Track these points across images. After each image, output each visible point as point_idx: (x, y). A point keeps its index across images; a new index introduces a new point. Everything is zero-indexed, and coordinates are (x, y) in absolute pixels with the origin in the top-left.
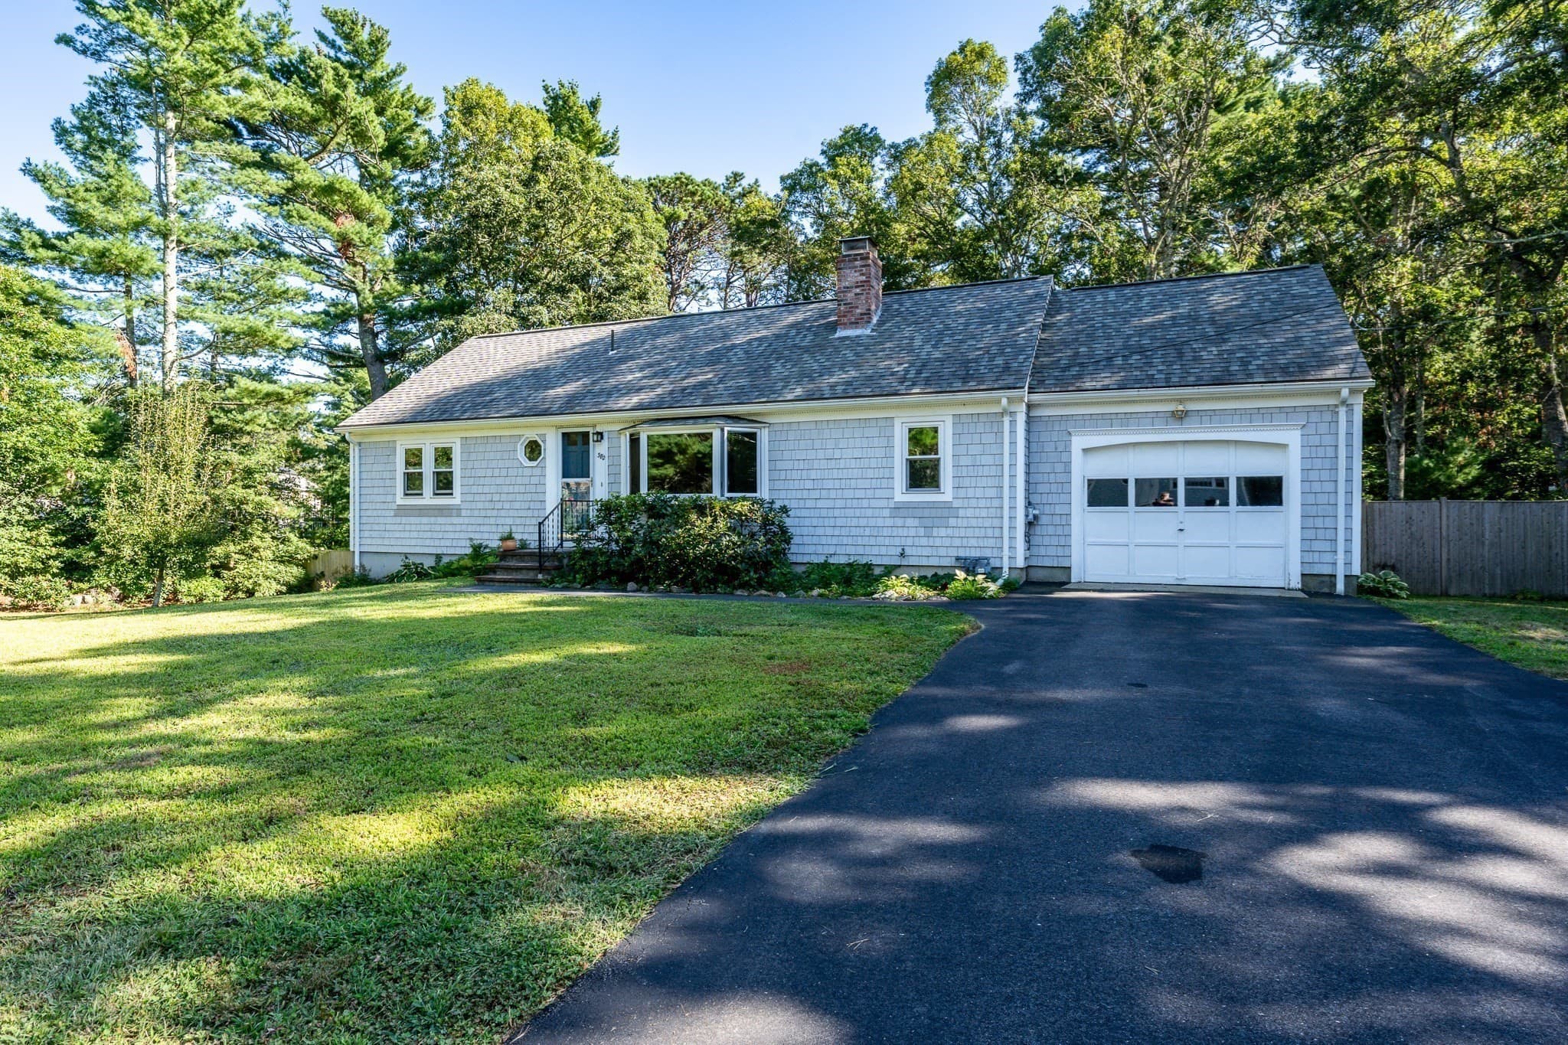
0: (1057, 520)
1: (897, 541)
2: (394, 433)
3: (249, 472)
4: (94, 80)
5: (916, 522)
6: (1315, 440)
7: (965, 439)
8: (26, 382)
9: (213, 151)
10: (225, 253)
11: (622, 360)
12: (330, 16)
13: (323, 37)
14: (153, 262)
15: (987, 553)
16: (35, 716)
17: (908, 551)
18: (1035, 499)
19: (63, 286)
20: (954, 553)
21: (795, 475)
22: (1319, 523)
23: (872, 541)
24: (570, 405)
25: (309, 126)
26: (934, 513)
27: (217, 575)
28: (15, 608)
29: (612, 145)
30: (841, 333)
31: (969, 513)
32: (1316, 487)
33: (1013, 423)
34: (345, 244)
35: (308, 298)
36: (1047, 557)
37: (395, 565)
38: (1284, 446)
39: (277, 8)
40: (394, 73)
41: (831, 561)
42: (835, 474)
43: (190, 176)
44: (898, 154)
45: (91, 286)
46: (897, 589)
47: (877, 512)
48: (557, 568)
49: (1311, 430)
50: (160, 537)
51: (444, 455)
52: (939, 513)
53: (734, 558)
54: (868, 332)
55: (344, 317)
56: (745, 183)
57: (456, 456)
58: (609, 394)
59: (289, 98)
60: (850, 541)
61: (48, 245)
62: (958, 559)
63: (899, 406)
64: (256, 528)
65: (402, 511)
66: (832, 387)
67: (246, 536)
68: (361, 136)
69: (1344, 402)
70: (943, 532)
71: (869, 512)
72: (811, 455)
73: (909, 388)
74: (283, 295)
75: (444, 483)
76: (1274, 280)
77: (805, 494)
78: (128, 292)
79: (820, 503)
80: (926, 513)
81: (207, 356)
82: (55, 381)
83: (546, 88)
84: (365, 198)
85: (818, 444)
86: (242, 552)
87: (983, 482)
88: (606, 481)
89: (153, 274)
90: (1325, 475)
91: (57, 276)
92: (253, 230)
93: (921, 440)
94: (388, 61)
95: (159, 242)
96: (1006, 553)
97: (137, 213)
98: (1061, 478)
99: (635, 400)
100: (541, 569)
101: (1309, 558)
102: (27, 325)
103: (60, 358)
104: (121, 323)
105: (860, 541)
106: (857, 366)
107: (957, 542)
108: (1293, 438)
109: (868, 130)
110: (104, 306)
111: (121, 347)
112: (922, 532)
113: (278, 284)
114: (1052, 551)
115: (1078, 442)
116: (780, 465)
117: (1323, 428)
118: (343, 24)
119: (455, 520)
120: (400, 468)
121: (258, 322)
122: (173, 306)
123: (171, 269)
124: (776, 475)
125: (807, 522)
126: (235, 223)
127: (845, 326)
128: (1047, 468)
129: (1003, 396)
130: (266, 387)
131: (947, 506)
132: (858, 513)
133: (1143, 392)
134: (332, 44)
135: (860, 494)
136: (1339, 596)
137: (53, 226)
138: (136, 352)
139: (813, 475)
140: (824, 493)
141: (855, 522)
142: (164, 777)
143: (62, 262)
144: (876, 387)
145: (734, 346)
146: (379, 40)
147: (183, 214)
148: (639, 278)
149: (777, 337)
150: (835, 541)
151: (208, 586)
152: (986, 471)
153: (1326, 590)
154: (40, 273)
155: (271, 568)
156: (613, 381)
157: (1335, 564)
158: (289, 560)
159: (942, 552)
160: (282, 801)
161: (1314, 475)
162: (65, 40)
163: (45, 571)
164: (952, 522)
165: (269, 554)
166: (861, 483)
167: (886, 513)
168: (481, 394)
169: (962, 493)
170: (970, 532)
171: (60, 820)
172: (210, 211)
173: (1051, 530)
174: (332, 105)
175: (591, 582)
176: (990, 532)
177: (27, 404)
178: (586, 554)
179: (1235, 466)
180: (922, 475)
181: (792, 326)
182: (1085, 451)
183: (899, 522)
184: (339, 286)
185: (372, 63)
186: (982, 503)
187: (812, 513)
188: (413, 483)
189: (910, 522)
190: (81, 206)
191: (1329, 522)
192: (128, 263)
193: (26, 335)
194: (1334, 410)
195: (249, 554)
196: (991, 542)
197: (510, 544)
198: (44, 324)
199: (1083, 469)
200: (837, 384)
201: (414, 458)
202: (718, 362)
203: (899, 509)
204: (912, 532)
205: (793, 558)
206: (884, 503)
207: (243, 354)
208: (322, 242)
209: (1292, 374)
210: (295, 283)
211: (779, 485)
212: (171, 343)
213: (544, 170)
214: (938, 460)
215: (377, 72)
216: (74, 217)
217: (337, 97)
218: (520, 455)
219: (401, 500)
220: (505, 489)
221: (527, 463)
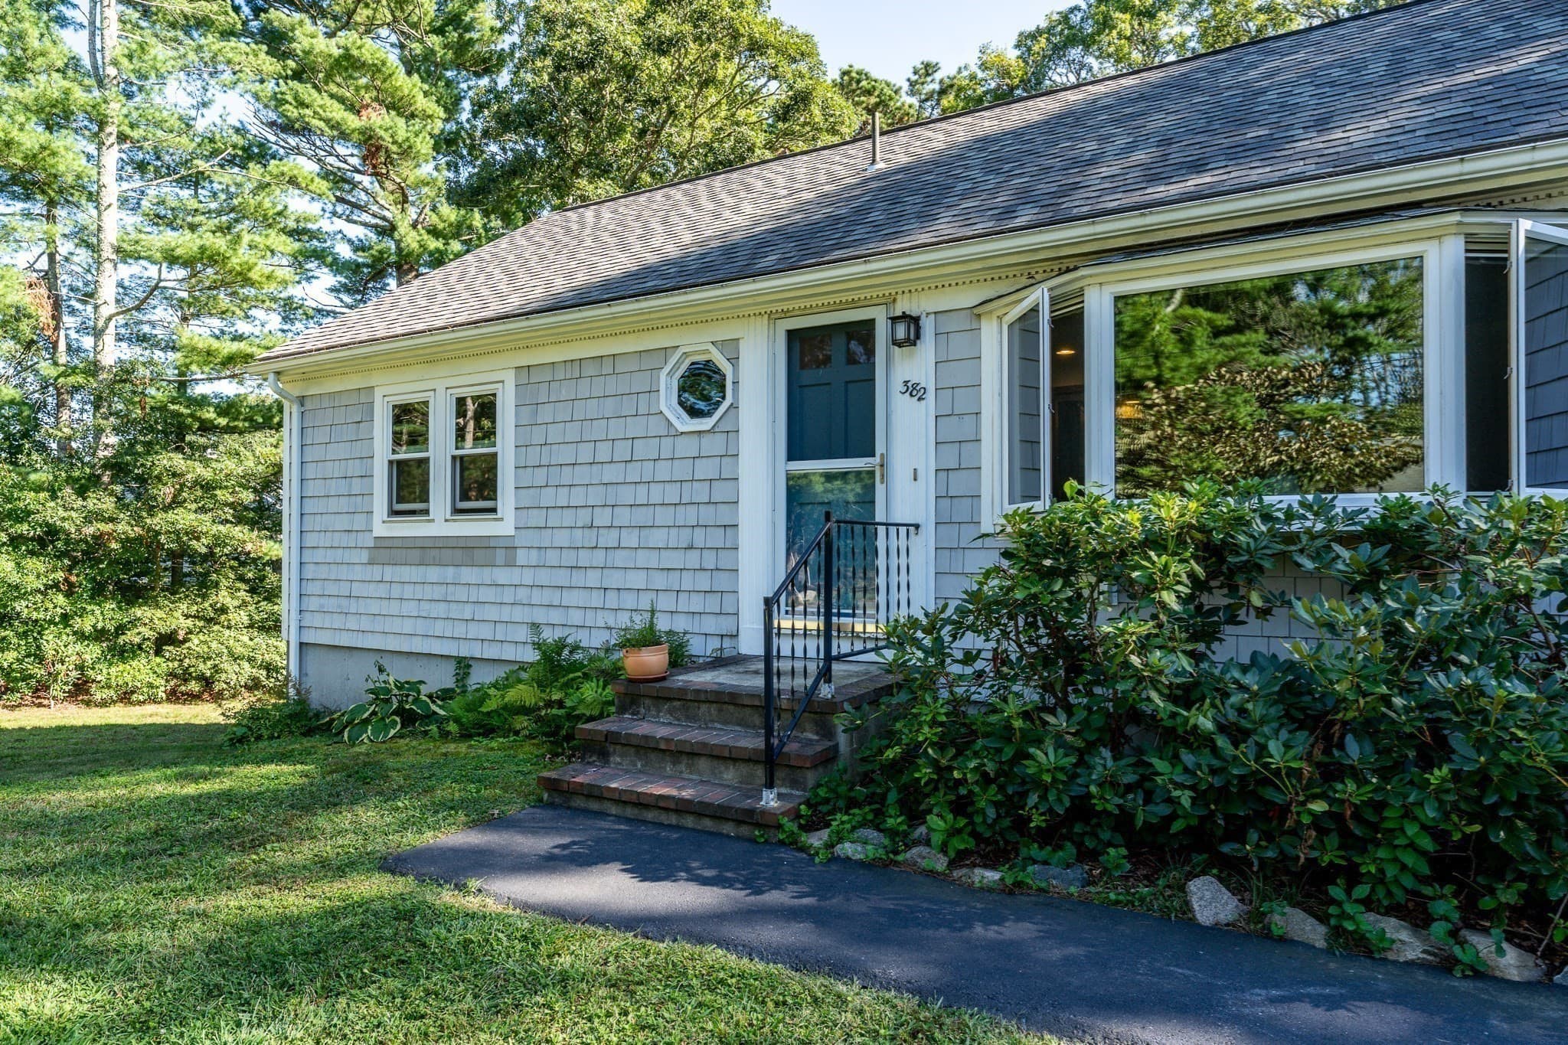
2: (368, 367)
3: (208, 487)
14: (82, 165)
27: (158, 653)
34: (373, 151)
43: (140, 36)
57: (507, 415)
65: (386, 551)
67: (208, 589)
75: (477, 484)
78: (50, 215)
86: (198, 616)
88: (928, 464)
119: (502, 575)
120: (382, 451)
122: (112, 235)
123: (108, 178)
147: (129, 96)
165: (242, 617)
188: (408, 485)
195: (213, 619)
201: (410, 425)
208: (339, 146)
218: (667, 401)
219: (382, 526)
220: (627, 495)
221: (685, 423)
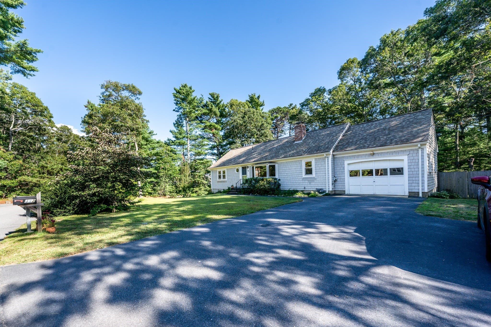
0: (341, 180)
1: (303, 185)
2: (216, 169)
3: (200, 176)
4: (178, 115)
5: (307, 181)
6: (412, 158)
7: (318, 163)
8: (171, 164)
9: (194, 123)
10: (196, 139)
11: (254, 152)
12: (210, 94)
13: (209, 98)
14: (186, 143)
15: (323, 188)
16: (165, 207)
17: (306, 187)
18: (336, 176)
19: (175, 148)
20: (316, 188)
21: (283, 173)
22: (414, 179)
23: (298, 185)
24: (243, 162)
25: (208, 114)
26: (311, 179)
27: (196, 193)
28: (170, 197)
29: (263, 104)
30: (295, 143)
31: (319, 179)
32: (413, 170)
33: (328, 159)
34: (214, 134)
35: (208, 145)
36: (339, 188)
37: (217, 191)
38: (403, 160)
39: (201, 96)
40: (221, 101)
41: (290, 189)
42: (291, 172)
43: (190, 128)
44: (330, 92)
45: (179, 148)
46: (299, 195)
47: (299, 180)
48: (240, 191)
49: (411, 155)
50: (184, 187)
51: (224, 172)
52: (312, 179)
53: (268, 189)
54: (301, 142)
55: (214, 147)
56: (293, 106)
57: (226, 172)
58: (250, 159)
59: (205, 111)
60: (294, 185)
61: (173, 142)
62: (316, 189)
63: (303, 158)
64: (201, 185)
65: (218, 182)
66: (290, 155)
67: (200, 187)
68: (216, 115)
69: (420, 148)
70: (313, 183)
71: (298, 180)
72: (286, 168)
73: (305, 154)
74: (204, 145)
75: (224, 177)
76: (414, 115)
77: (285, 176)
78: (183, 148)
79: (288, 178)
80: (309, 179)
81: (194, 157)
82: (174, 163)
83: (249, 96)
84: (216, 126)
85: (287, 166)
86: (199, 189)
87: (322, 172)
88: (249, 175)
89: (186, 145)
90: (415, 167)
91: (174, 147)
92: (200, 135)
93: (308, 164)
94: (220, 99)
95: (187, 139)
96: (327, 187)
97: (184, 135)
98: (342, 171)
99: (254, 160)
100: (237, 191)
101: (411, 188)
102: (171, 155)
103: (175, 159)
104: (182, 153)
105: (296, 185)
106: (296, 149)
107: (316, 185)
108: (405, 158)
109: (322, 88)
110: (180, 151)
111: (182, 157)
112: (309, 183)
113: (203, 143)
114: (340, 187)
115: (346, 162)
116: (280, 171)
117: (415, 155)
118: (212, 95)
119: (226, 183)
120: (218, 175)
121: (200, 150)
122: (189, 149)
123: (188, 144)
124: (279, 173)
125: (285, 182)
126: (197, 134)
127: (297, 141)
128: (339, 168)
129: (325, 154)
130: (201, 161)
131: (314, 178)
132: (295, 180)
133: (361, 150)
134: (211, 99)
135: (296, 176)
136: (421, 197)
137: (174, 139)
138: (185, 157)
139: (286, 172)
140: (289, 176)
141: (295, 182)
142: (173, 212)
143: (175, 145)
144: (299, 154)
145: (274, 147)
146: (218, 96)
147: (190, 134)
148: (265, 133)
149: (283, 144)
150: (291, 186)
151: (195, 195)
152: (322, 170)
153: (417, 196)
154: (172, 147)
155: (203, 192)
156: (251, 157)
157: (419, 189)
158: (206, 190)
159: (313, 187)
160: (182, 214)
161: (412, 167)
162: (174, 110)
163: (174, 192)
164: (315, 181)
165: (203, 189)
166: (296, 174)
167: (301, 180)
168: (230, 161)
169: (317, 175)
170: (319, 183)
171: (164, 214)
172: (194, 133)
173: (340, 182)
174: (211, 110)
175: (244, 194)
176: (324, 183)
177: (171, 167)
178: (243, 189)
179: (389, 165)
180: (309, 171)
181: (286, 142)
182: (348, 164)
183: (304, 181)
184: (213, 142)
185: (217, 100)
186: (322, 177)
187: (287, 180)
188: (220, 177)
189: (306, 181)
190: (177, 136)
191: (417, 179)
192: (183, 143)
193: (171, 157)
194: (417, 150)
195: (200, 189)
196: (324, 185)
197: (233, 187)
198: (173, 155)
199: (347, 169)
200: (291, 154)
201: (220, 173)
202: (270, 151)
203: (304, 179)
204: (307, 183)
205: (282, 189)
206: (300, 178)
207: (199, 156)
208: (210, 134)
209: (404, 142)
210: (206, 143)
211: (280, 175)
212: (189, 156)
213: (246, 115)
214: (312, 168)
215: (218, 102)
216: (176, 137)
217: (212, 108)
218: (236, 171)
219: (218, 180)
220: (233, 177)
221: (237, 173)
